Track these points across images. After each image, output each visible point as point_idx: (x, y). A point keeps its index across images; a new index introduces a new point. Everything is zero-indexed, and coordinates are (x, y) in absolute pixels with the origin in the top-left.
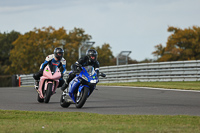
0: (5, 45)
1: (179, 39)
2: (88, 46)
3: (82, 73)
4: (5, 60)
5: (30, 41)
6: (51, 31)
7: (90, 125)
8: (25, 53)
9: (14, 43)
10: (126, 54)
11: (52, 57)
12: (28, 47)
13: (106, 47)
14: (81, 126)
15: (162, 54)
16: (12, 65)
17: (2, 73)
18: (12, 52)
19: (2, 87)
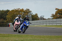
0: (5, 14)
1: (59, 12)
2: (31, 14)
3: (24, 23)
4: (5, 19)
5: (13, 13)
6: (19, 10)
7: (31, 38)
8: (11, 16)
9: (8, 13)
10: (43, 17)
11: (17, 17)
12: (12, 15)
13: (36, 14)
14: (29, 39)
15: (54, 17)
16: (7, 20)
17: (4, 23)
18: (7, 16)
19: (4, 27)
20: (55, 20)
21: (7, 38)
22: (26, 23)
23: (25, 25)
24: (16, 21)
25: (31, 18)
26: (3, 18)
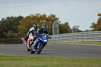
0: (16, 23)
2: (57, 23)
3: (40, 37)
4: (15, 31)
5: (28, 21)
6: (39, 16)
7: (58, 63)
8: (25, 27)
9: (20, 22)
10: (77, 27)
11: (33, 29)
12: (27, 24)
14: (54, 64)
15: (95, 27)
16: (19, 33)
17: (14, 37)
18: (19, 26)
19: (13, 44)
20: (97, 33)
21: (18, 63)
22: (42, 38)
23: (41, 41)
24: (31, 34)
25: (58, 30)
26: (13, 30)
